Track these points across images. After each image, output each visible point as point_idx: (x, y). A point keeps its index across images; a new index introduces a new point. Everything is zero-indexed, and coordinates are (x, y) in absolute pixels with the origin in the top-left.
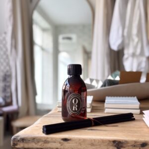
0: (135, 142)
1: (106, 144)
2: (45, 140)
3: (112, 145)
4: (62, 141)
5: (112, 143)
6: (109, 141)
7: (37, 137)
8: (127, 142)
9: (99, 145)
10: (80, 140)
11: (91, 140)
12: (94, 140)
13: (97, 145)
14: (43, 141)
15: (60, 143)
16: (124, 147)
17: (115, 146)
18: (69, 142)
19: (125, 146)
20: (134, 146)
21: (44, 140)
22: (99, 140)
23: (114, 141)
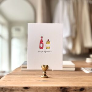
0: (76, 88)
4: (23, 89)
5: (60, 89)
7: (5, 87)
8: (70, 88)
17: (62, 91)
19: (69, 91)
22: (50, 87)
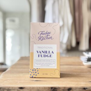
4: (19, 89)
7: (3, 87)
21: (7, 89)
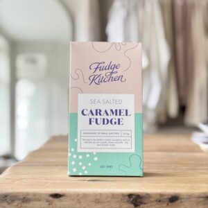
0: (161, 195)
1: (119, 199)
2: (24, 198)
3: (127, 202)
4: (51, 198)
5: (127, 197)
6: (123, 195)
8: (148, 196)
9: (108, 202)
10: (78, 195)
11: (95, 195)
12: (101, 194)
13: (104, 202)
14: (20, 199)
15: (47, 201)
16: (145, 204)
17: (132, 203)
18: (61, 198)
19: (146, 202)
20: (160, 201)
22: (107, 194)
23: (130, 195)
